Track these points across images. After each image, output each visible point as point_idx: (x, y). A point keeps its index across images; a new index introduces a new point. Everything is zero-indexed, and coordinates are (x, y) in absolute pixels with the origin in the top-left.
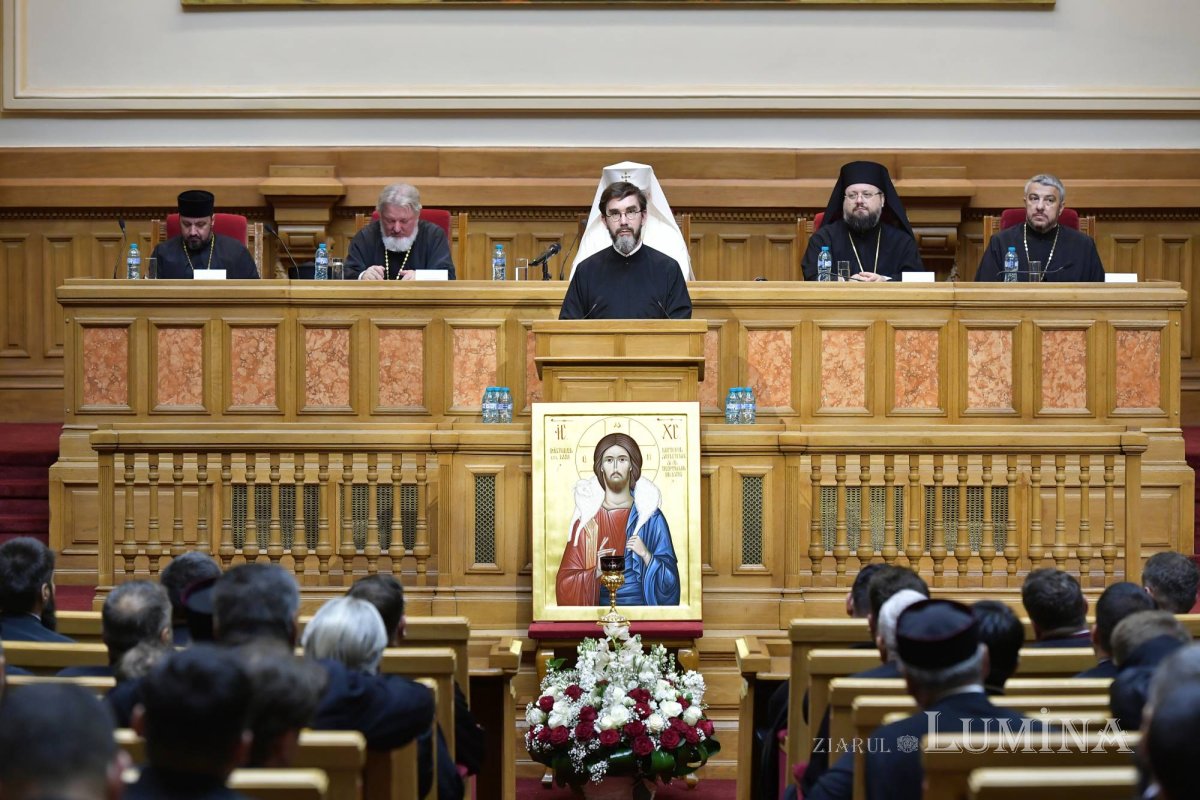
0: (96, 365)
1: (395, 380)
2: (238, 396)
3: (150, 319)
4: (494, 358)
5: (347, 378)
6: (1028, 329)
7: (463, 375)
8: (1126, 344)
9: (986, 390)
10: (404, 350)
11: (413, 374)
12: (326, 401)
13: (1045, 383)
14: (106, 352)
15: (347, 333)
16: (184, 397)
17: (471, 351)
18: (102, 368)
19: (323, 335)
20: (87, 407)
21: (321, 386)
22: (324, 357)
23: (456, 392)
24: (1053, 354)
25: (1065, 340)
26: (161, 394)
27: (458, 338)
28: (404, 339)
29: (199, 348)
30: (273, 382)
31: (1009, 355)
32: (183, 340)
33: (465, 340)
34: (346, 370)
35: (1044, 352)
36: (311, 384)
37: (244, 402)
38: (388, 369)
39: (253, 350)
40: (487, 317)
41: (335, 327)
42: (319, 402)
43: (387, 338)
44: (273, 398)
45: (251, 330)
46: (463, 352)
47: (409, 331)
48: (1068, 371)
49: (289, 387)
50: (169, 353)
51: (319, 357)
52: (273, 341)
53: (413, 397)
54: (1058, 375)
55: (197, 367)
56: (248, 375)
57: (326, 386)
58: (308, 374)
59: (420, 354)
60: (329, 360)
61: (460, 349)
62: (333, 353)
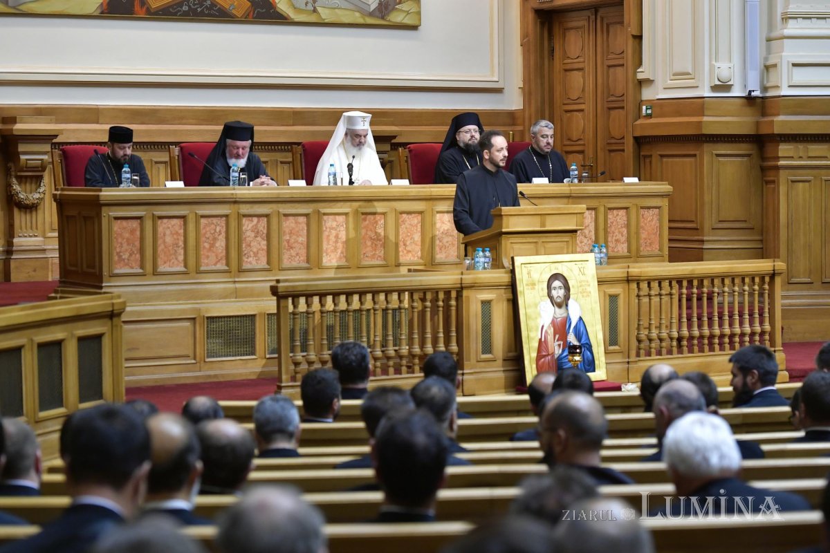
0: (121, 244)
1: (292, 248)
2: (204, 261)
3: (155, 213)
4: (344, 233)
5: (265, 247)
6: (602, 209)
7: (328, 244)
8: (644, 216)
9: (583, 244)
10: (297, 229)
11: (302, 244)
12: (254, 262)
13: (609, 239)
14: (127, 235)
15: (265, 219)
16: (173, 263)
17: (333, 228)
18: (125, 245)
19: (252, 221)
20: (117, 271)
21: (252, 253)
22: (253, 235)
23: (324, 254)
24: (612, 223)
25: (617, 215)
26: (160, 261)
27: (325, 221)
28: (296, 223)
29: (182, 231)
30: (224, 251)
31: (593, 224)
32: (173, 226)
33: (329, 222)
34: (265, 242)
35: (609, 222)
36: (245, 252)
37: (207, 265)
38: (288, 241)
39: (213, 232)
40: (341, 208)
41: (259, 216)
42: (250, 263)
43: (288, 222)
44: (224, 262)
45: (212, 219)
46: (328, 230)
47: (299, 217)
48: (619, 232)
49: (234, 254)
50: (164, 235)
51: (249, 235)
52: (224, 225)
53: (302, 258)
54: (615, 235)
55: (181, 243)
56: (210, 247)
57: (254, 253)
58: (244, 245)
59: (305, 231)
60: (256, 237)
61: (326, 228)
62: (258, 232)
